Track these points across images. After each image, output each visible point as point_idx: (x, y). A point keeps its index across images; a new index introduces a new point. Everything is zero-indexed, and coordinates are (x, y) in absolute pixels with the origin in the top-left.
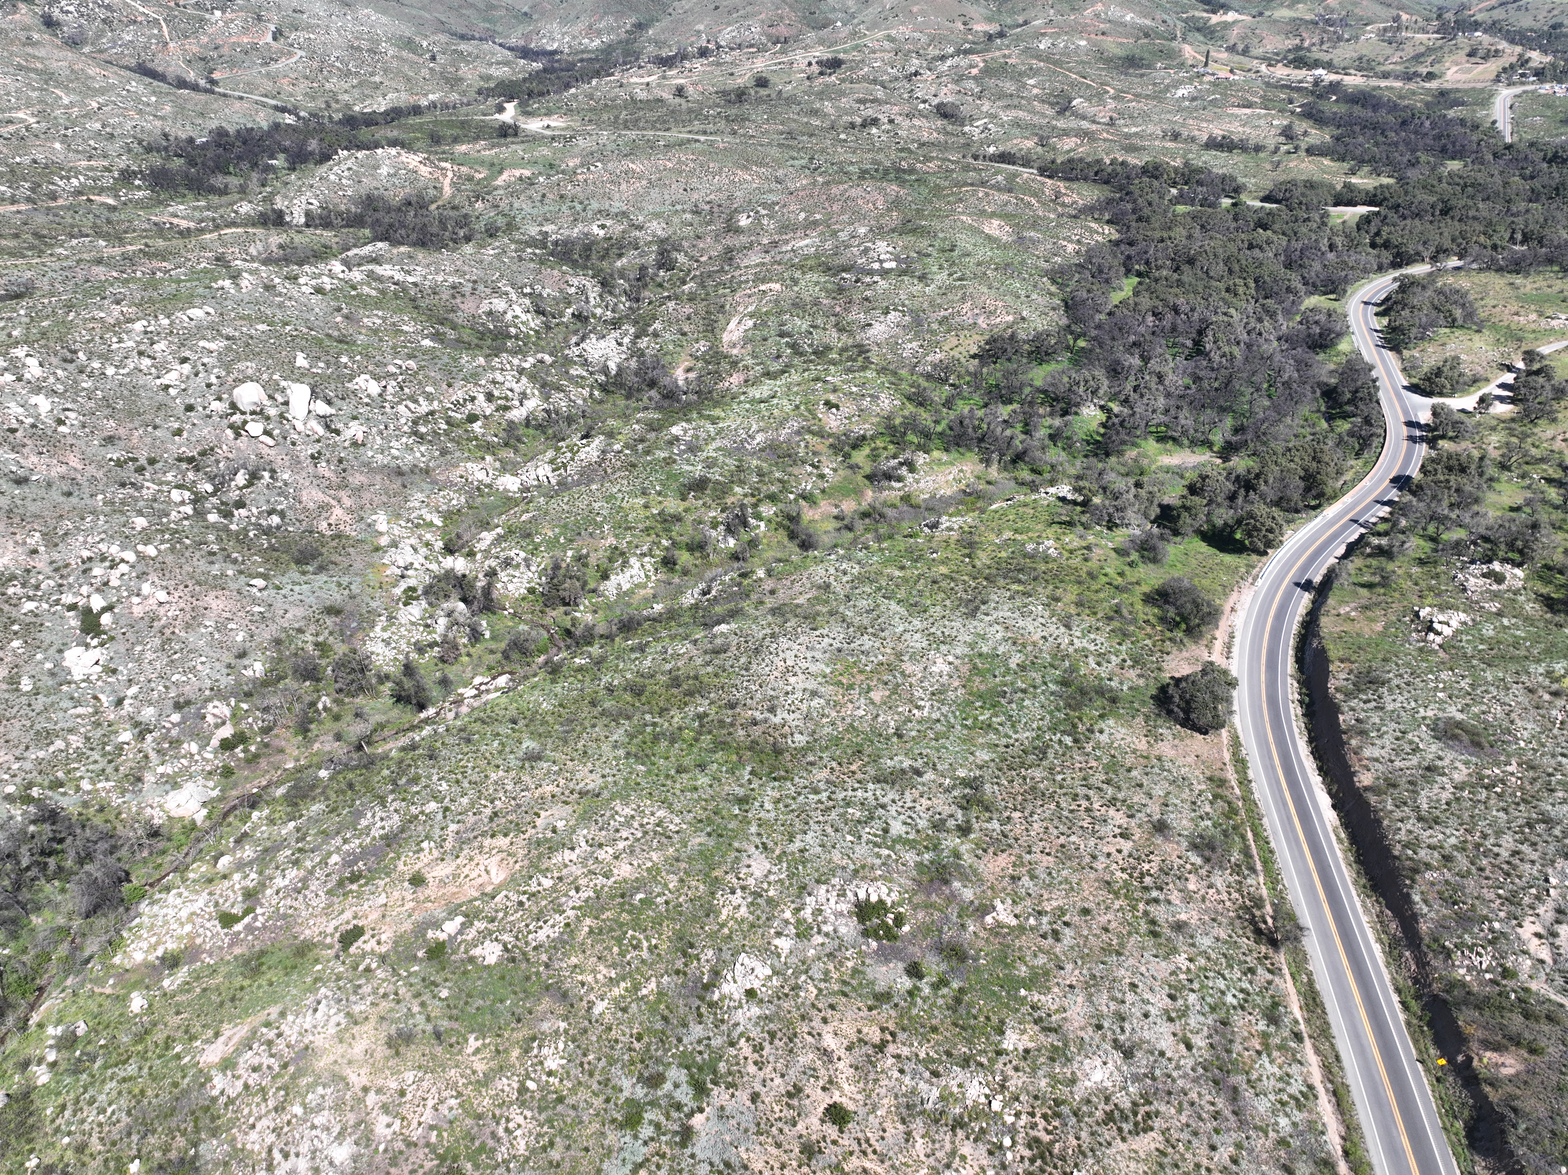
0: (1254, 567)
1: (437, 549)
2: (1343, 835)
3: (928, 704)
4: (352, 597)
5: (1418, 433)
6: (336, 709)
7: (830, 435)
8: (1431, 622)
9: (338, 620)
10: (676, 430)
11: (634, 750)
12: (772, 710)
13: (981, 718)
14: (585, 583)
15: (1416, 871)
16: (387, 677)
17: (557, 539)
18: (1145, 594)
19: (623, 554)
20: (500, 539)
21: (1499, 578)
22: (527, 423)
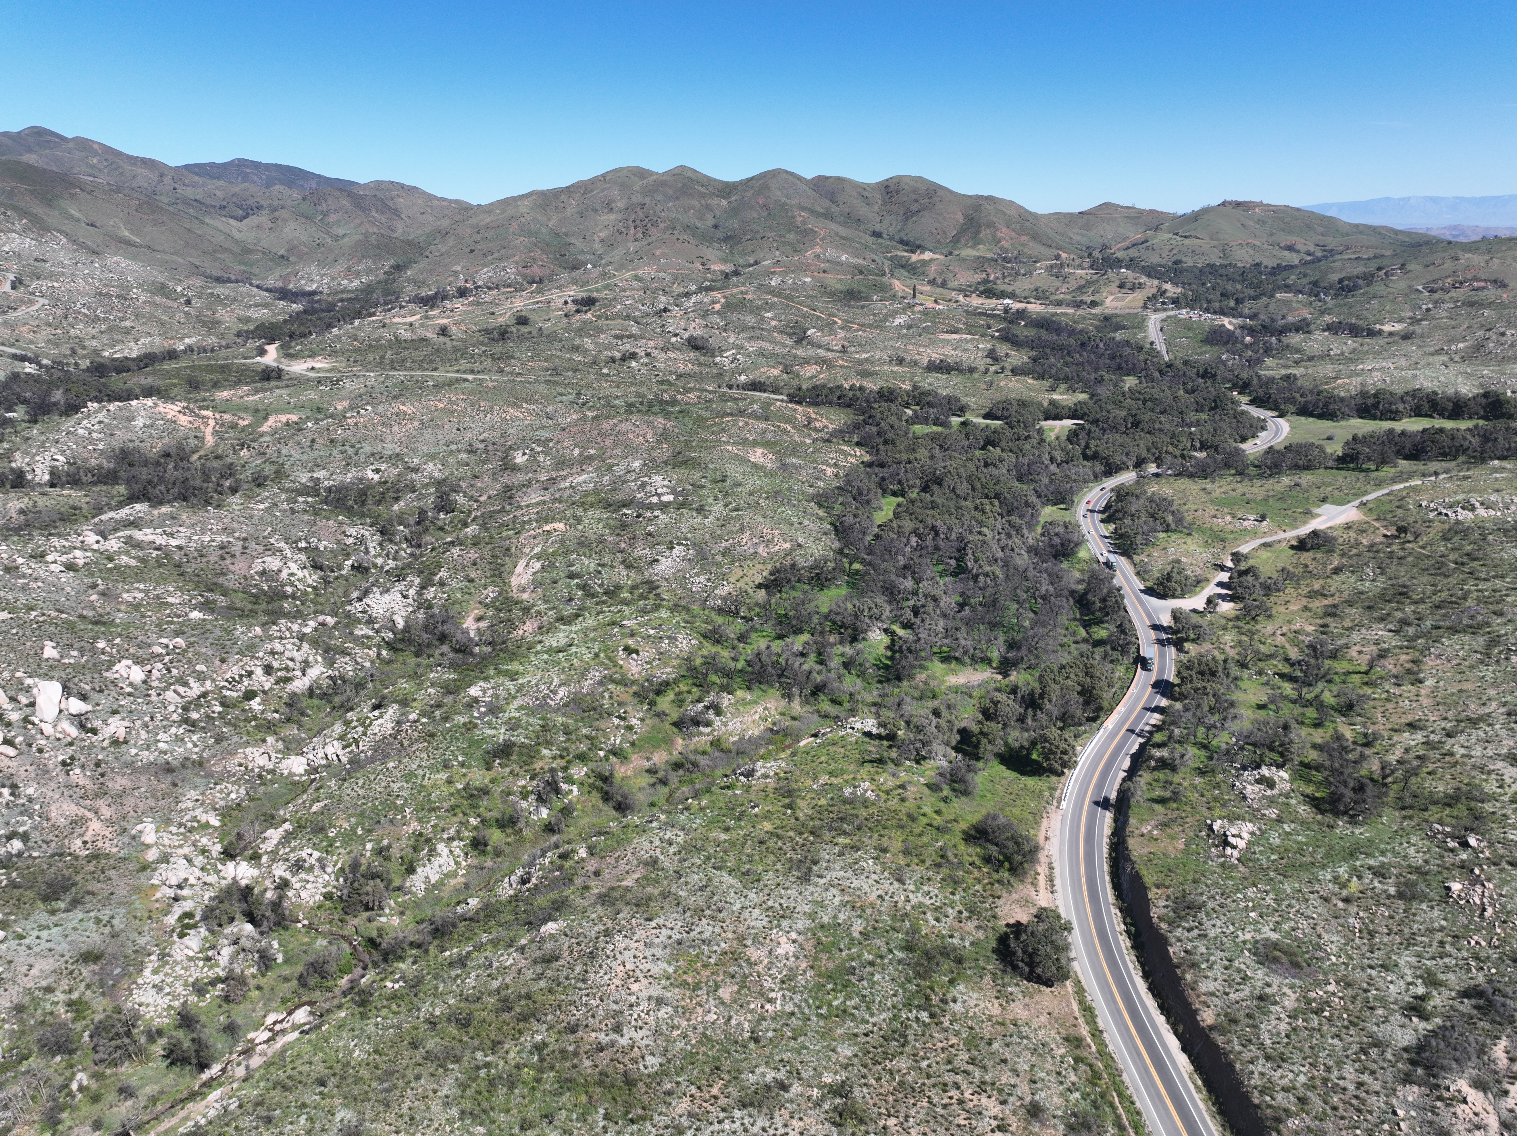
0: (1055, 789)
1: (215, 854)
2: (1200, 1082)
3: (779, 995)
4: (114, 935)
5: (1164, 636)
6: (94, 1086)
7: (633, 683)
8: (1225, 835)
9: (96, 968)
10: (474, 691)
11: (468, 1105)
12: (617, 1029)
13: (835, 1003)
14: (390, 882)
15: (1278, 1120)
16: (160, 1033)
17: (353, 830)
18: (964, 832)
19: (428, 841)
20: (288, 837)
21: (1270, 784)
22: (310, 692)
